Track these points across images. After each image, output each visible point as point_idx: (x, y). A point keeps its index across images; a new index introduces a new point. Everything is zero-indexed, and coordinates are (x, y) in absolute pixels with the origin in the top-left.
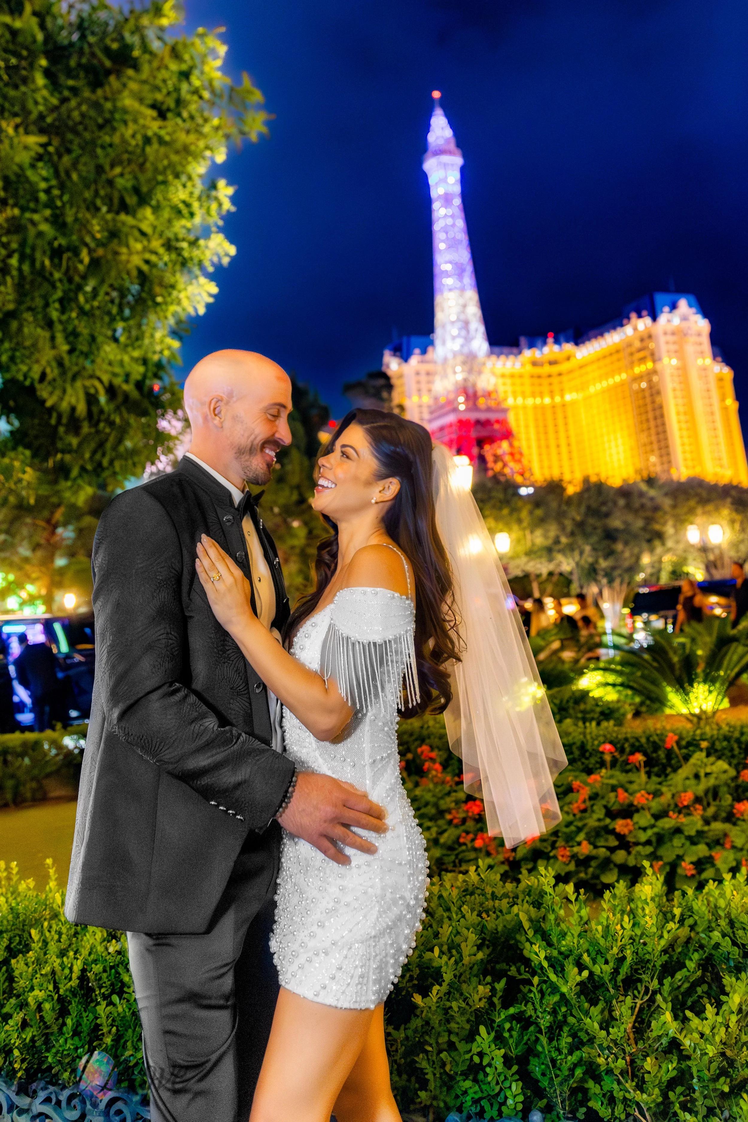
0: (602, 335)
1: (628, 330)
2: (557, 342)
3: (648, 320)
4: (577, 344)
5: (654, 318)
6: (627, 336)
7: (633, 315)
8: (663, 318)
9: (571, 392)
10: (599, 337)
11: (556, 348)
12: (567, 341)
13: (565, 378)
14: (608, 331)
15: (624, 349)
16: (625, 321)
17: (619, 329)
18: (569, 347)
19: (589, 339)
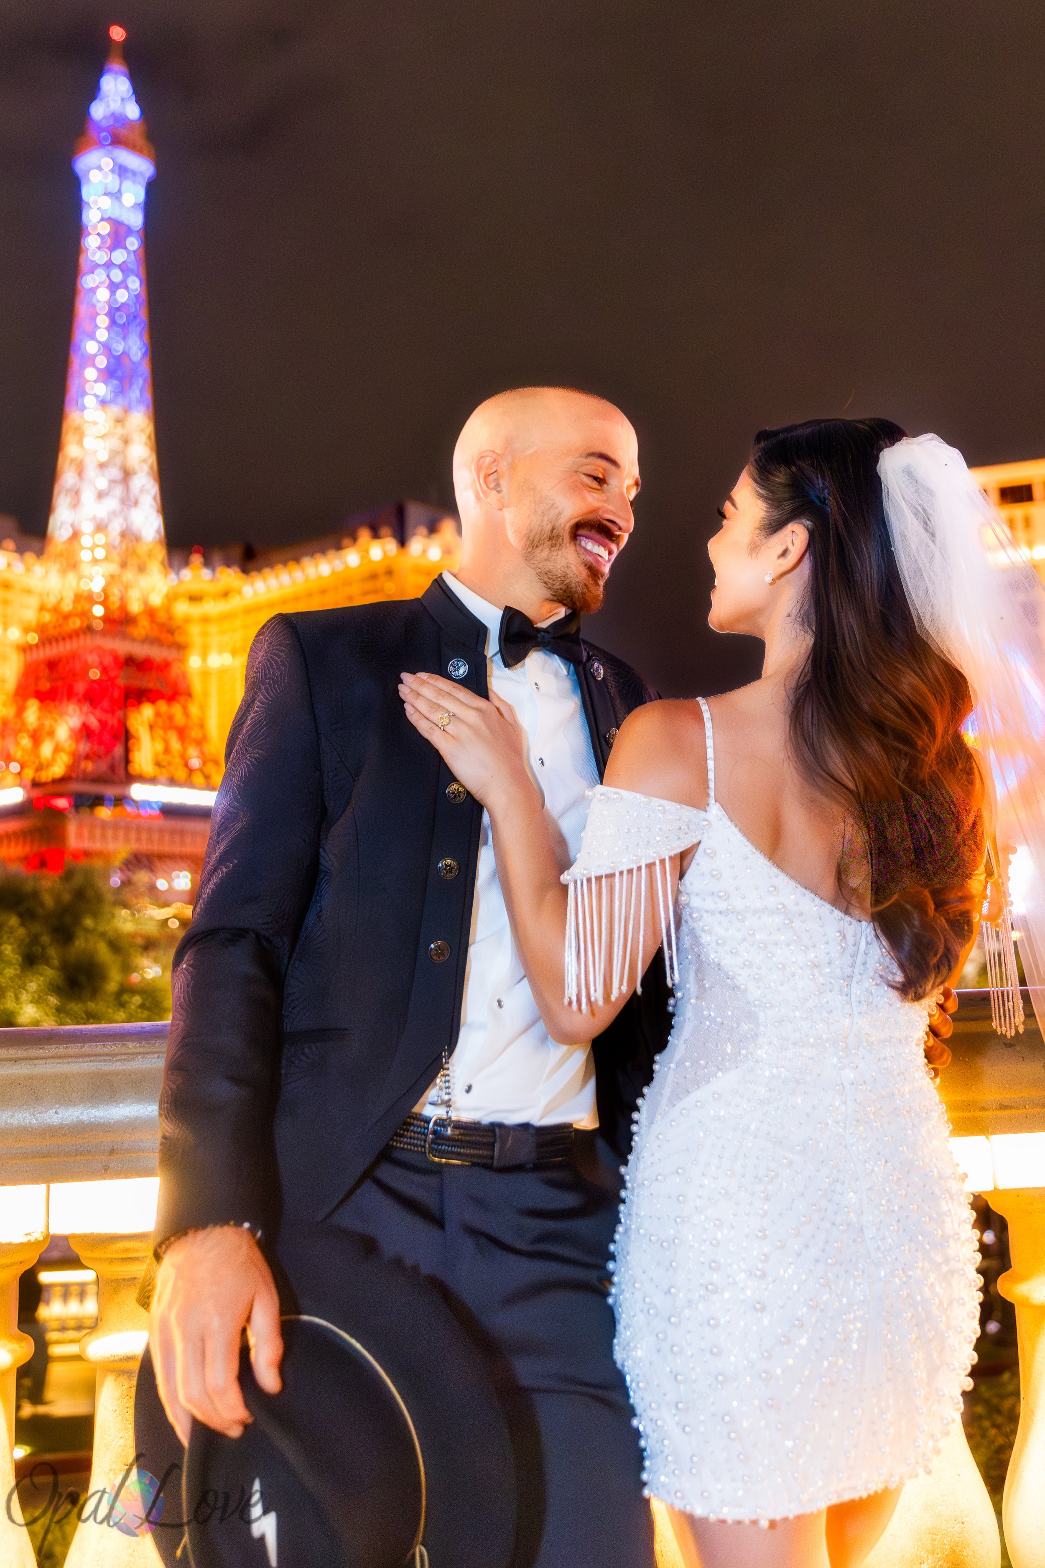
0: (297, 560)
1: (351, 558)
2: (208, 563)
3: (390, 545)
4: (245, 571)
5: (402, 542)
6: (347, 567)
7: (364, 535)
8: (416, 545)
9: (221, 652)
10: (291, 564)
11: (206, 573)
12: (228, 565)
13: (213, 629)
14: (312, 554)
15: (336, 588)
16: (346, 541)
17: (331, 554)
18: (229, 576)
19: (271, 565)
